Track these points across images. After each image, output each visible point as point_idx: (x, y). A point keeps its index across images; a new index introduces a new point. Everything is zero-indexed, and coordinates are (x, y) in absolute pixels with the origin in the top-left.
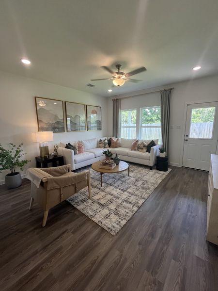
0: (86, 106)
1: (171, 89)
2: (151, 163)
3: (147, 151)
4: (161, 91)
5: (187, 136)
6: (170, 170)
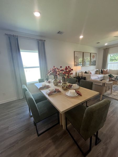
0: (91, 53)
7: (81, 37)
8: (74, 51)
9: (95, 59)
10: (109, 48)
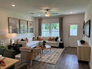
0: (27, 21)
1: (63, 17)
2: (58, 46)
3: (56, 41)
4: (59, 18)
5: (69, 35)
6: (64, 48)
7: (13, 6)
8: (9, 18)
9: (32, 27)
10: (42, 19)
